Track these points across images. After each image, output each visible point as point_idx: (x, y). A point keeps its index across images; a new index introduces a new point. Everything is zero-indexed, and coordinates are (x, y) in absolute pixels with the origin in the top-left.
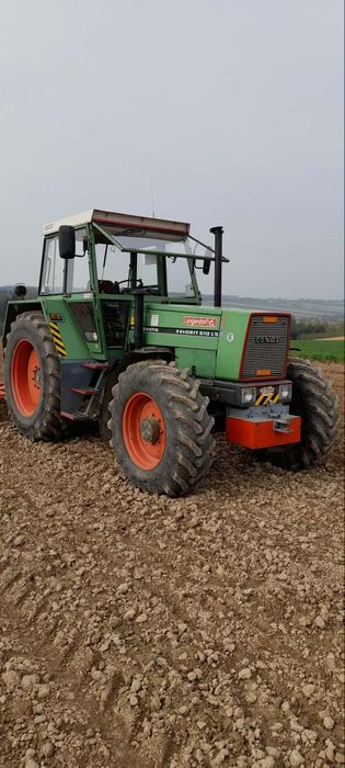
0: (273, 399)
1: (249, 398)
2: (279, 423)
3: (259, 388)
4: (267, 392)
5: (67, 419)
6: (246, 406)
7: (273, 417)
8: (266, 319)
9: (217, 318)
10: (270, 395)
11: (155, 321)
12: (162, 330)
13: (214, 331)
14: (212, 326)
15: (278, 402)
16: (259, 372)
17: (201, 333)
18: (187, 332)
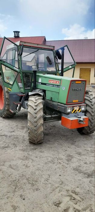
0: (78, 111)
1: (69, 111)
2: (80, 120)
3: (73, 107)
4: (77, 108)
5: (11, 112)
6: (68, 114)
7: (78, 118)
8: (77, 82)
9: (59, 81)
10: (78, 109)
11: (40, 81)
12: (42, 84)
13: (58, 86)
14: (58, 84)
15: (80, 112)
16: (74, 101)
17: (54, 86)
18: (50, 85)
